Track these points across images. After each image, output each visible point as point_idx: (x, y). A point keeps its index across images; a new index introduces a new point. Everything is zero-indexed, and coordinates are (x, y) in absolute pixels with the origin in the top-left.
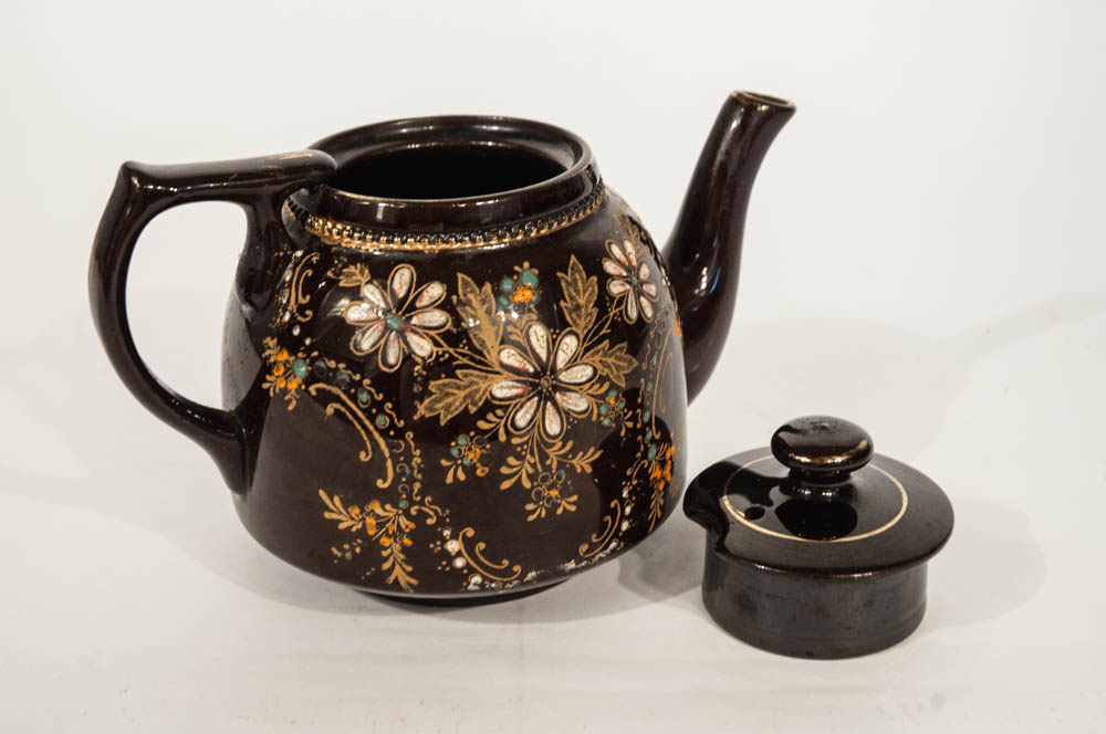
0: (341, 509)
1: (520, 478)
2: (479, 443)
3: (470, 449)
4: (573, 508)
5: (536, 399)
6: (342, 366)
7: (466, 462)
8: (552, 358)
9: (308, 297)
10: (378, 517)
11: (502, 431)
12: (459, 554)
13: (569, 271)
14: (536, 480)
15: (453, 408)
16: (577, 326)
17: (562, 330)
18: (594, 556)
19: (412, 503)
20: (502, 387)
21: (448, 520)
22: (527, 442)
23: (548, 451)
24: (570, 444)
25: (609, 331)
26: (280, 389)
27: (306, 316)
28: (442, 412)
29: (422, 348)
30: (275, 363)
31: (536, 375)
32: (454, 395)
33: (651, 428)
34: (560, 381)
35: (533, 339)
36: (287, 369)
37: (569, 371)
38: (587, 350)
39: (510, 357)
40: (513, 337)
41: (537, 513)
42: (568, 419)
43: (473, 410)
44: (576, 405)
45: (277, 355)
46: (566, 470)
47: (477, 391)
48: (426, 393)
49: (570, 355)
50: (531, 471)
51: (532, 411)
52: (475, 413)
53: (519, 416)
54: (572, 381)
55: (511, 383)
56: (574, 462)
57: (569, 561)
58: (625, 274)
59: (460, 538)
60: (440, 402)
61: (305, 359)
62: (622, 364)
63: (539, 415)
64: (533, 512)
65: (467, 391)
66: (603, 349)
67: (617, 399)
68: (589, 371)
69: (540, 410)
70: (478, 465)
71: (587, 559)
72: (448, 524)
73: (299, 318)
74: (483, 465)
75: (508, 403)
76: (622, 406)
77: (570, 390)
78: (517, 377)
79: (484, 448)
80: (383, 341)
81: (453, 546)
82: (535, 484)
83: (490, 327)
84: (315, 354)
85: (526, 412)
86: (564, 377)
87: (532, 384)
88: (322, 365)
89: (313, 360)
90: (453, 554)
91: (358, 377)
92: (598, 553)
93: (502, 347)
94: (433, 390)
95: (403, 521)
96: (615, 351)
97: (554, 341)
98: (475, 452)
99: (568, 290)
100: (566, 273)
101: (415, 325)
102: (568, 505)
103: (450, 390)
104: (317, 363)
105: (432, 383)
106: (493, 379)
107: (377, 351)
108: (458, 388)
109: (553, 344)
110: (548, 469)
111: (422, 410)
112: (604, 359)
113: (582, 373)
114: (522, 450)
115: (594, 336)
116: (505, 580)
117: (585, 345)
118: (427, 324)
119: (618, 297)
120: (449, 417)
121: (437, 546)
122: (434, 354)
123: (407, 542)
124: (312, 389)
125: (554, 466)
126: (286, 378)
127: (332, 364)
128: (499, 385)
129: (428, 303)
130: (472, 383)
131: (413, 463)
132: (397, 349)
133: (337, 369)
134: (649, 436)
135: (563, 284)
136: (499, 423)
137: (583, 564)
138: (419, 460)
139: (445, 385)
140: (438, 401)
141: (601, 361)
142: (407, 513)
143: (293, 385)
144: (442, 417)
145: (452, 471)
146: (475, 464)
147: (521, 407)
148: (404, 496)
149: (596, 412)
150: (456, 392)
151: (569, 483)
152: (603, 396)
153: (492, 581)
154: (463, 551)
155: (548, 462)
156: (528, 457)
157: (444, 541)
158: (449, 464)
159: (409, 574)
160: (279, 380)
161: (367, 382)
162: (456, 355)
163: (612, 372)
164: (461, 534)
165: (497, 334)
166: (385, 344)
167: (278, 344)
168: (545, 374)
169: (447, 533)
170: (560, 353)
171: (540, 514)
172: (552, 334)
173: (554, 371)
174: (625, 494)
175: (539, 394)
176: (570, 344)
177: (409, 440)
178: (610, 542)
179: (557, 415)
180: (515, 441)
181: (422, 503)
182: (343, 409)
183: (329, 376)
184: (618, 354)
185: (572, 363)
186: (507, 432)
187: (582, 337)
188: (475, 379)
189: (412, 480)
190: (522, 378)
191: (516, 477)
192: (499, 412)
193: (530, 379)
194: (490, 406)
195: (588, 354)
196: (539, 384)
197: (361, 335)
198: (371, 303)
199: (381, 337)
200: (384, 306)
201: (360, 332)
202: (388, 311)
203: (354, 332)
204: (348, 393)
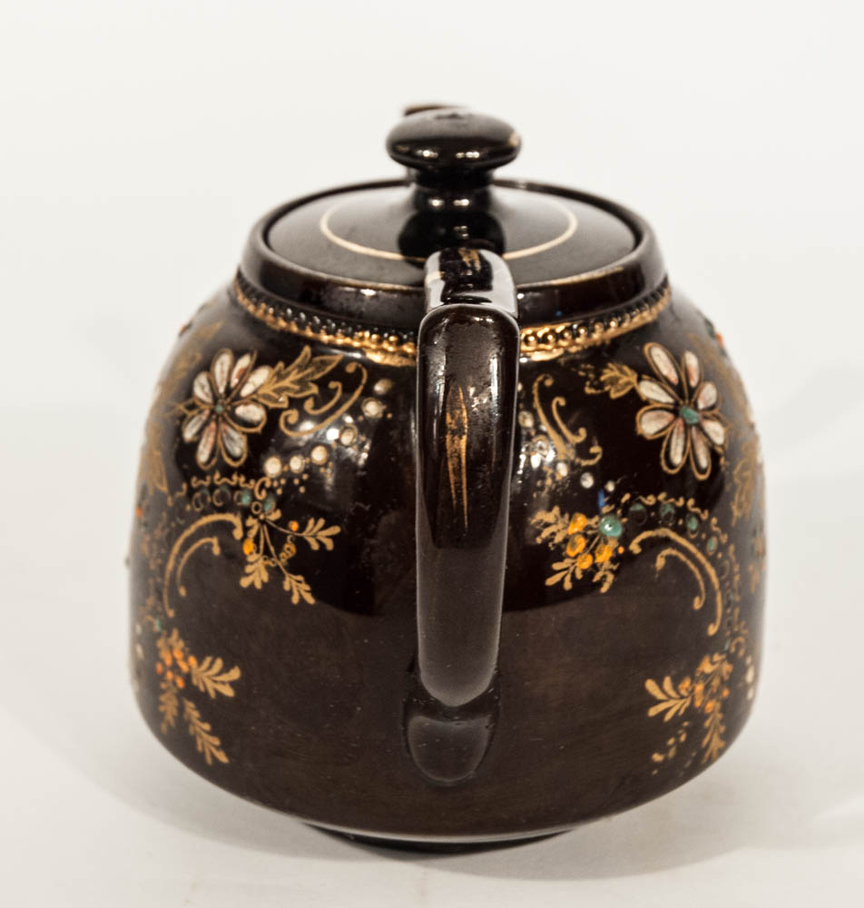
6: (662, 496)
9: (582, 431)
26: (584, 572)
27: (593, 456)
29: (718, 434)
30: (566, 541)
36: (590, 539)
45: (566, 528)
61: (614, 512)
73: (584, 463)
84: (627, 497)
88: (639, 507)
89: (626, 507)
91: (681, 502)
101: (704, 410)
104: (632, 509)
105: (734, 473)
107: (688, 459)
111: (735, 511)
124: (635, 547)
126: (592, 553)
127: (650, 500)
129: (698, 379)
132: (703, 447)
133: (658, 503)
139: (741, 470)
143: (604, 556)
160: (579, 559)
161: (690, 503)
166: (693, 447)
167: (562, 514)
182: (682, 557)
183: (650, 519)
197: (668, 446)
198: (658, 402)
199: (686, 439)
200: (670, 400)
201: (665, 444)
202: (676, 404)
203: (657, 445)
204: (676, 529)
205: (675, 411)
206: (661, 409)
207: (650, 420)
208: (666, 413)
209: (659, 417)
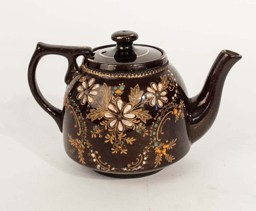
0: (71, 139)
1: (110, 140)
2: (100, 128)
3: (98, 130)
4: (126, 153)
5: (116, 120)
7: (97, 133)
8: (123, 110)
10: (78, 143)
11: (106, 126)
12: (94, 158)
13: (135, 88)
14: (115, 142)
15: (95, 117)
16: (132, 103)
17: (127, 103)
18: (133, 169)
19: (84, 141)
20: (107, 115)
21: (92, 148)
22: (113, 131)
23: (119, 135)
24: (125, 135)
25: (143, 106)
28: (92, 118)
29: (90, 100)
31: (117, 113)
32: (95, 114)
33: (156, 137)
34: (124, 117)
35: (118, 104)
36: (66, 101)
37: (127, 114)
38: (134, 110)
39: (111, 107)
40: (113, 102)
41: (115, 151)
42: (125, 128)
43: (99, 119)
44: (128, 124)
45: (66, 97)
46: (124, 142)
47: (101, 114)
48: (89, 112)
49: (128, 110)
50: (113, 139)
51: (115, 123)
52: (100, 120)
53: (111, 123)
54: (128, 117)
55: (110, 114)
56: (127, 140)
57: (124, 168)
58: (154, 92)
59: (95, 153)
60: (92, 115)
62: (146, 116)
63: (116, 125)
64: (114, 151)
65: (99, 114)
66: (140, 111)
67: (142, 126)
68: (134, 116)
69: (117, 123)
70: (99, 134)
71: (130, 169)
72: (92, 149)
74: (101, 135)
75: (108, 119)
76: (144, 128)
77: (127, 120)
78: (112, 113)
79: (101, 130)
80: (83, 97)
81: (93, 155)
82: (114, 143)
83: (107, 98)
84: (71, 97)
85: (113, 123)
86: (125, 116)
87: (116, 116)
88: (71, 100)
90: (93, 157)
91: (76, 105)
92: (134, 168)
93: (109, 104)
94: (91, 112)
95: (83, 146)
96: (144, 112)
97: (124, 105)
98: (99, 131)
99: (132, 93)
100: (133, 88)
101: (90, 94)
102: (124, 151)
103: (95, 113)
105: (91, 110)
106: (105, 112)
107: (81, 99)
108: (97, 112)
109: (124, 106)
110: (119, 140)
111: (88, 116)
112: (139, 114)
113: (132, 116)
114: (111, 133)
115: (137, 106)
116: (106, 168)
117: (134, 109)
118: (93, 94)
119: (149, 98)
120: (94, 120)
121: (89, 154)
122: (93, 102)
123: (83, 151)
124: (69, 106)
125: (120, 140)
126: (66, 103)
128: (107, 114)
129: (95, 89)
130: (100, 112)
131: (85, 130)
132: (85, 99)
133: (73, 102)
134: (155, 139)
135: (131, 91)
136: (105, 124)
137: (129, 170)
138: (86, 130)
139: (94, 111)
140: (91, 115)
141: (138, 114)
142: (83, 143)
143: (66, 105)
144: (92, 119)
145: (93, 134)
146: (98, 134)
147: (112, 121)
148: (83, 139)
149: (134, 127)
150: (96, 113)
151: (125, 145)
152: (138, 124)
153: (103, 168)
154: (95, 157)
155: (118, 138)
156: (113, 135)
157: (91, 153)
158: (93, 132)
159: (84, 160)
161: (78, 106)
162: (98, 104)
163: (142, 118)
164: (95, 152)
165: (109, 101)
166: (83, 98)
168: (120, 114)
169: (92, 151)
170: (125, 109)
171: (115, 152)
172: (124, 103)
173: (123, 113)
174: (144, 153)
175: (117, 119)
176: (129, 107)
177: (84, 124)
178: (138, 166)
179: (122, 126)
180: (109, 130)
181: (86, 141)
182: (73, 113)
183: (72, 104)
184: (145, 113)
185: (129, 112)
186: (107, 127)
187: (133, 106)
188: (101, 111)
189: (84, 135)
190: (113, 113)
191: (109, 140)
192: (106, 121)
193: (115, 114)
194: (104, 119)
195: (134, 111)
196: (118, 116)
197: (79, 94)
198: (83, 86)
199: (83, 96)
200: (85, 88)
201: (79, 93)
202: (86, 89)
203: (78, 93)
204: (74, 108)
205: (84, 90)
206: (83, 88)
207: (80, 88)
208: (83, 89)
209: (82, 89)
